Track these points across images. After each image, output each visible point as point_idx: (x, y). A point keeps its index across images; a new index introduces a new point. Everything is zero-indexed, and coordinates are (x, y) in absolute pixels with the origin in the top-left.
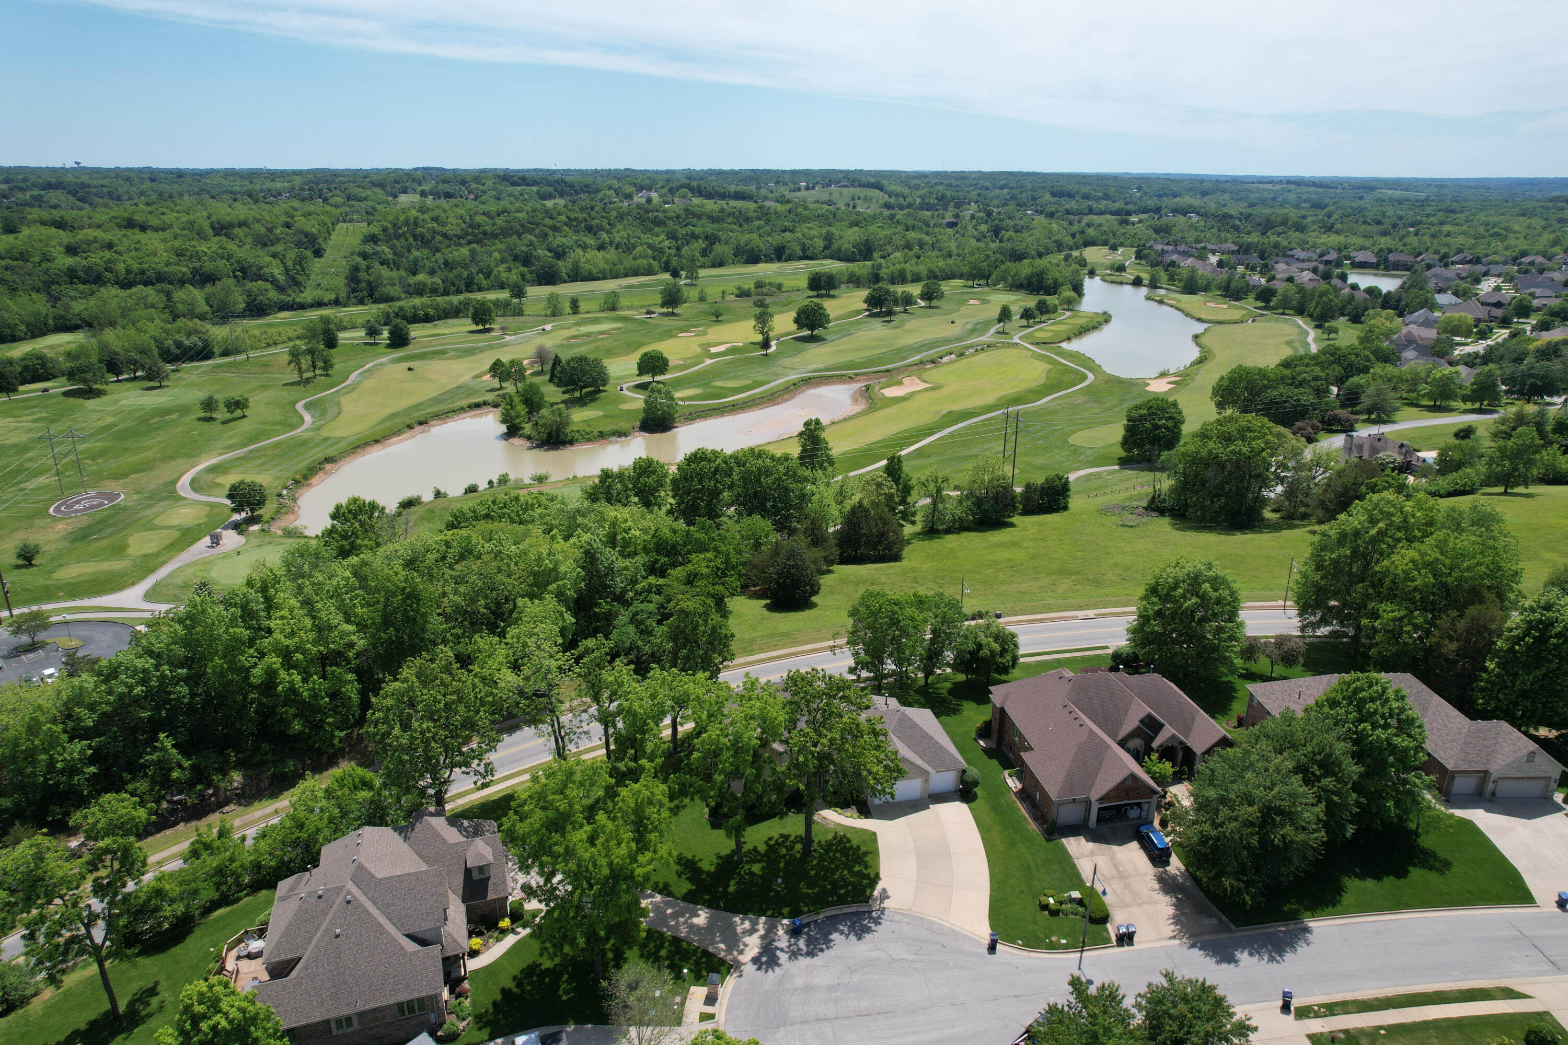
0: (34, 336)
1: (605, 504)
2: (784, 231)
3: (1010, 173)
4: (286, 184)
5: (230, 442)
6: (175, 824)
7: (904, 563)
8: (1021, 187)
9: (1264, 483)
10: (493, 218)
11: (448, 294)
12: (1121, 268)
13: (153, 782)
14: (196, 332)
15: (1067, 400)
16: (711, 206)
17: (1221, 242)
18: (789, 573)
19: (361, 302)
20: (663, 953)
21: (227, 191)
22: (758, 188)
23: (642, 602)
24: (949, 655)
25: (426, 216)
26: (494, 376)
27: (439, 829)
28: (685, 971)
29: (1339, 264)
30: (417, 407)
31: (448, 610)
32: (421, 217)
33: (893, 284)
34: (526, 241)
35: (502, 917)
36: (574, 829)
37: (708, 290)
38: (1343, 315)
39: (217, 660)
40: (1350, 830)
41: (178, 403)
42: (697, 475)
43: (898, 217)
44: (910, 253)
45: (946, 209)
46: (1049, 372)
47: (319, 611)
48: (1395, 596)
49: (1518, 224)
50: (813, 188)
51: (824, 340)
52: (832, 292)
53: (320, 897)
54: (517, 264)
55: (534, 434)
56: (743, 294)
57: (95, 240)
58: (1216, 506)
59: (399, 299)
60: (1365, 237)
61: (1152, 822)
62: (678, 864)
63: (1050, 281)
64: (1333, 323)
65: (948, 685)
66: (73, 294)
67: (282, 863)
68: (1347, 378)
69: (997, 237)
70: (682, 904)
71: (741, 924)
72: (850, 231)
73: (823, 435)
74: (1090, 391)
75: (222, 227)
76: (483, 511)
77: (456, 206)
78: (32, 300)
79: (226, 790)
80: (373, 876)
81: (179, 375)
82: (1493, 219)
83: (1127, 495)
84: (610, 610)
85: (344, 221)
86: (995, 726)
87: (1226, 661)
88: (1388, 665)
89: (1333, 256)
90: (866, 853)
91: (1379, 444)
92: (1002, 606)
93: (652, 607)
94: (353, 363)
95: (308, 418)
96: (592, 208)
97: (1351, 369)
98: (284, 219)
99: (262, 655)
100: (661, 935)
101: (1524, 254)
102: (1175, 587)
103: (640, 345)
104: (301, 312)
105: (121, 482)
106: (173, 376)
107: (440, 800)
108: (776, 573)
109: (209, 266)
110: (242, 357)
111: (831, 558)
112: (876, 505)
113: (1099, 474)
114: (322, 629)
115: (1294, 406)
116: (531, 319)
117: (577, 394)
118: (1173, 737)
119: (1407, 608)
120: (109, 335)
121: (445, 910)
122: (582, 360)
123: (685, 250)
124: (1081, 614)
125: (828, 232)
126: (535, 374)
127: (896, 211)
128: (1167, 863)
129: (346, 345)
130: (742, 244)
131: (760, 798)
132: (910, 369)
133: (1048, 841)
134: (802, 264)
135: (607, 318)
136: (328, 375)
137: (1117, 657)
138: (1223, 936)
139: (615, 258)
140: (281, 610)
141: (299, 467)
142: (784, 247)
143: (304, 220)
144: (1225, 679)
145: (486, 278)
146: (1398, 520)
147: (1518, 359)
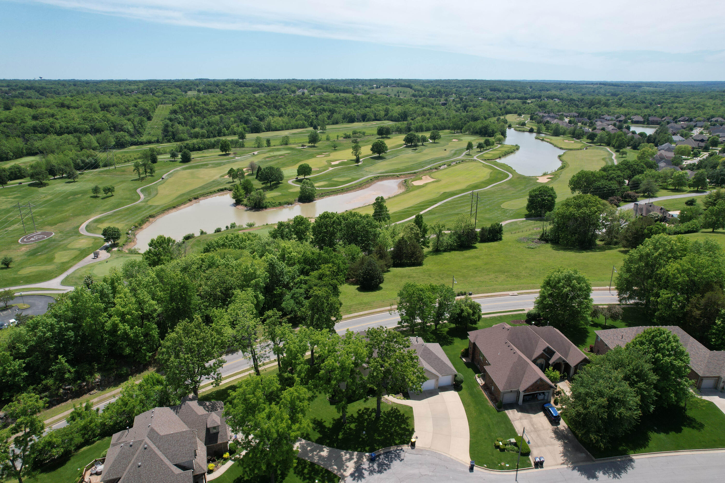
0: (17, 158)
1: (280, 239)
2: (366, 107)
3: (470, 80)
4: (136, 87)
5: (105, 208)
6: (66, 400)
7: (424, 267)
8: (476, 87)
9: (596, 226)
10: (230, 102)
11: (210, 138)
12: (524, 124)
13: (56, 380)
14: (91, 156)
15: (500, 187)
16: (332, 96)
17: (570, 112)
18: (369, 273)
19: (169, 141)
20: (306, 471)
21: (108, 90)
22: (354, 88)
23: (297, 288)
24: (447, 315)
25: (199, 101)
26: (230, 176)
27: (193, 407)
28: (317, 481)
29: (626, 122)
30: (193, 191)
31: (202, 293)
32: (197, 101)
33: (417, 132)
34: (246, 113)
35: (225, 452)
36: (259, 412)
37: (330, 135)
38: (628, 146)
39: (88, 319)
40: (652, 408)
41: (83, 189)
42: (324, 225)
43: (419, 101)
44: (425, 118)
45: (441, 97)
46: (491, 173)
47: (139, 294)
48: (668, 286)
49: (709, 103)
50: (380, 87)
51: (385, 158)
52: (388, 136)
53: (131, 446)
54: (242, 123)
55: (248, 204)
56: (347, 137)
57: (46, 113)
58: (574, 238)
59: (186, 140)
60: (637, 109)
61: (550, 402)
62: (314, 423)
63: (491, 130)
64: (624, 150)
65: (447, 329)
66: (35, 138)
67: (116, 423)
68: (633, 176)
69: (465, 109)
70: (315, 444)
71: (345, 455)
72: (397, 108)
73: (385, 204)
74: (511, 182)
75: (105, 107)
76: (221, 242)
77: (214, 96)
78: (16, 141)
79: (92, 383)
80: (158, 434)
81: (83, 176)
82: (697, 100)
83: (530, 232)
84: (281, 292)
85: (162, 104)
86: (471, 351)
87: (585, 319)
88: (665, 321)
89: (623, 118)
90: (407, 418)
91: (650, 208)
92: (472, 289)
93: (302, 291)
94: (164, 170)
95: (142, 196)
96: (277, 97)
97: (635, 172)
98: (134, 103)
99: (110, 316)
100: (305, 462)
101: (713, 117)
102: (559, 282)
103: (299, 161)
104: (141, 146)
105: (53, 227)
106: (80, 176)
107: (195, 390)
108: (363, 273)
109: (98, 125)
110: (113, 167)
111: (389, 264)
112: (409, 238)
113: (516, 222)
114: (140, 303)
115: (609, 190)
116: (248, 149)
117: (269, 185)
118: (560, 358)
119: (674, 292)
120: (51, 158)
121: (195, 451)
122: (271, 168)
123: (320, 116)
124: (510, 293)
125: (387, 108)
126: (249, 175)
127: (418, 98)
128: (559, 424)
129: (161, 161)
130: (347, 114)
131: (354, 392)
132: (425, 172)
133: (498, 411)
134: (375, 123)
135: (283, 149)
136: (152, 176)
137: (529, 315)
138: (589, 463)
139: (287, 120)
140: (120, 294)
141: (137, 220)
142: (366, 115)
143: (143, 103)
144: (583, 327)
145: (227, 130)
146: (668, 248)
147: (714, 167)
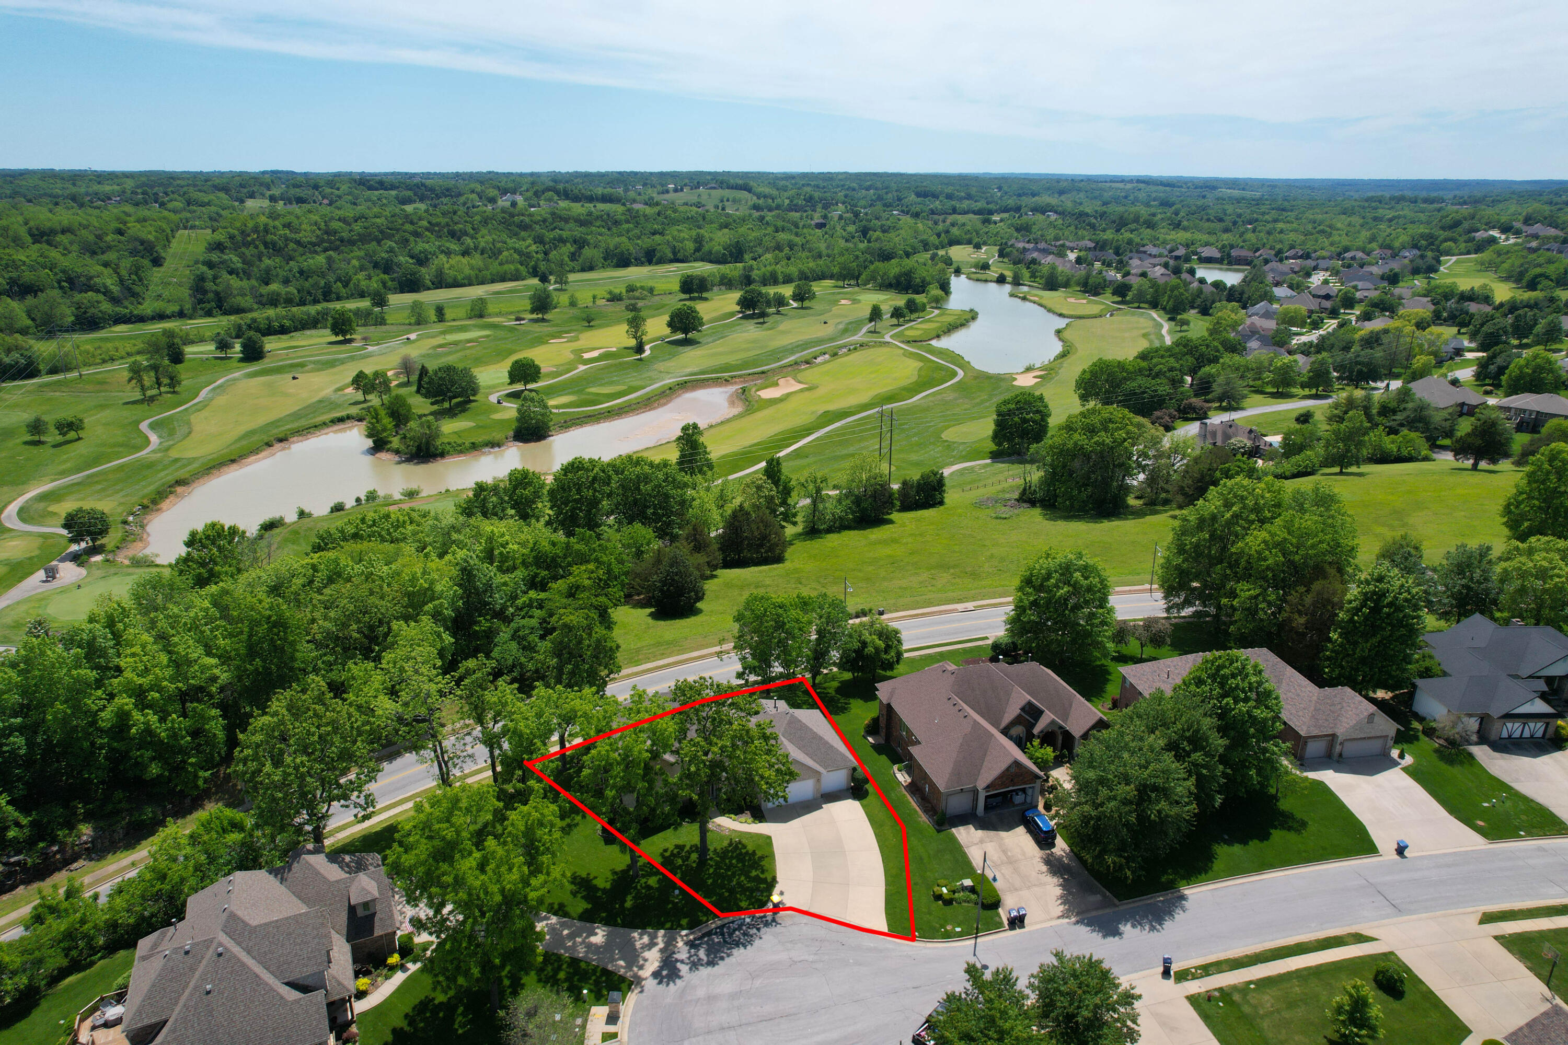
1: (480, 518)
2: (654, 234)
3: (875, 174)
4: (117, 187)
5: (64, 467)
6: (13, 888)
7: (787, 565)
8: (887, 188)
9: (1128, 472)
10: (350, 225)
11: (305, 304)
12: (985, 267)
14: (17, 348)
15: (939, 397)
16: (578, 209)
17: (1078, 240)
18: (673, 580)
19: (209, 314)
20: (562, 975)
21: (46, 195)
22: (626, 191)
23: (523, 618)
24: (835, 655)
25: (277, 223)
26: (357, 389)
27: (318, 867)
28: (585, 991)
29: (1187, 259)
30: (275, 423)
31: (318, 637)
32: (271, 223)
33: (765, 285)
34: (386, 248)
35: (391, 954)
36: (463, 857)
37: (578, 295)
38: (1193, 307)
39: (59, 706)
40: (1219, 800)
42: (575, 484)
43: (767, 219)
44: (781, 255)
45: (814, 211)
46: (920, 369)
47: (176, 645)
48: (1250, 575)
49: (1341, 222)
50: (682, 190)
51: (699, 343)
52: (704, 295)
53: (187, 953)
54: (378, 271)
55: (402, 447)
56: (614, 298)
58: (1084, 496)
59: (251, 310)
60: (1209, 233)
61: (1036, 807)
62: (572, 883)
63: (918, 280)
64: (1184, 316)
65: (835, 684)
67: (142, 919)
68: (1200, 368)
69: (865, 237)
70: (578, 923)
71: (640, 939)
72: (720, 233)
73: (702, 440)
74: (961, 387)
75: (43, 234)
76: (351, 530)
77: (310, 211)
79: (73, 845)
80: (246, 924)
82: (1319, 217)
83: (999, 487)
84: (490, 628)
85: (185, 228)
86: (883, 723)
87: (1099, 645)
88: (1246, 642)
89: (1181, 252)
90: (762, 858)
91: (1231, 431)
92: (884, 603)
93: (534, 622)
94: (203, 379)
95: (154, 438)
96: (455, 213)
97: (1203, 360)
98: (115, 225)
99: (111, 696)
100: (559, 958)
101: (1347, 250)
102: (1049, 576)
103: (511, 352)
104: (140, 325)
107: (318, 836)
108: (660, 581)
109: (28, 276)
110: (74, 374)
111: (714, 563)
112: (757, 507)
113: (972, 468)
114: (179, 664)
115: (1152, 397)
116: (394, 328)
117: (446, 405)
118: (1053, 722)
119: (1261, 586)
121: (328, 952)
122: (449, 369)
123: (553, 254)
124: (960, 607)
125: (698, 234)
126: (401, 385)
127: (765, 212)
128: (1053, 845)
129: (194, 359)
130: (611, 247)
131: (653, 810)
132: (785, 370)
133: (939, 831)
134: (673, 267)
135: (475, 326)
136: (174, 392)
137: (996, 647)
138: (1107, 911)
139: (481, 264)
140: (132, 646)
141: (146, 491)
142: (654, 250)
143: (139, 226)
144: (1098, 663)
145: (344, 287)
146: (1250, 503)
147: (1347, 348)
